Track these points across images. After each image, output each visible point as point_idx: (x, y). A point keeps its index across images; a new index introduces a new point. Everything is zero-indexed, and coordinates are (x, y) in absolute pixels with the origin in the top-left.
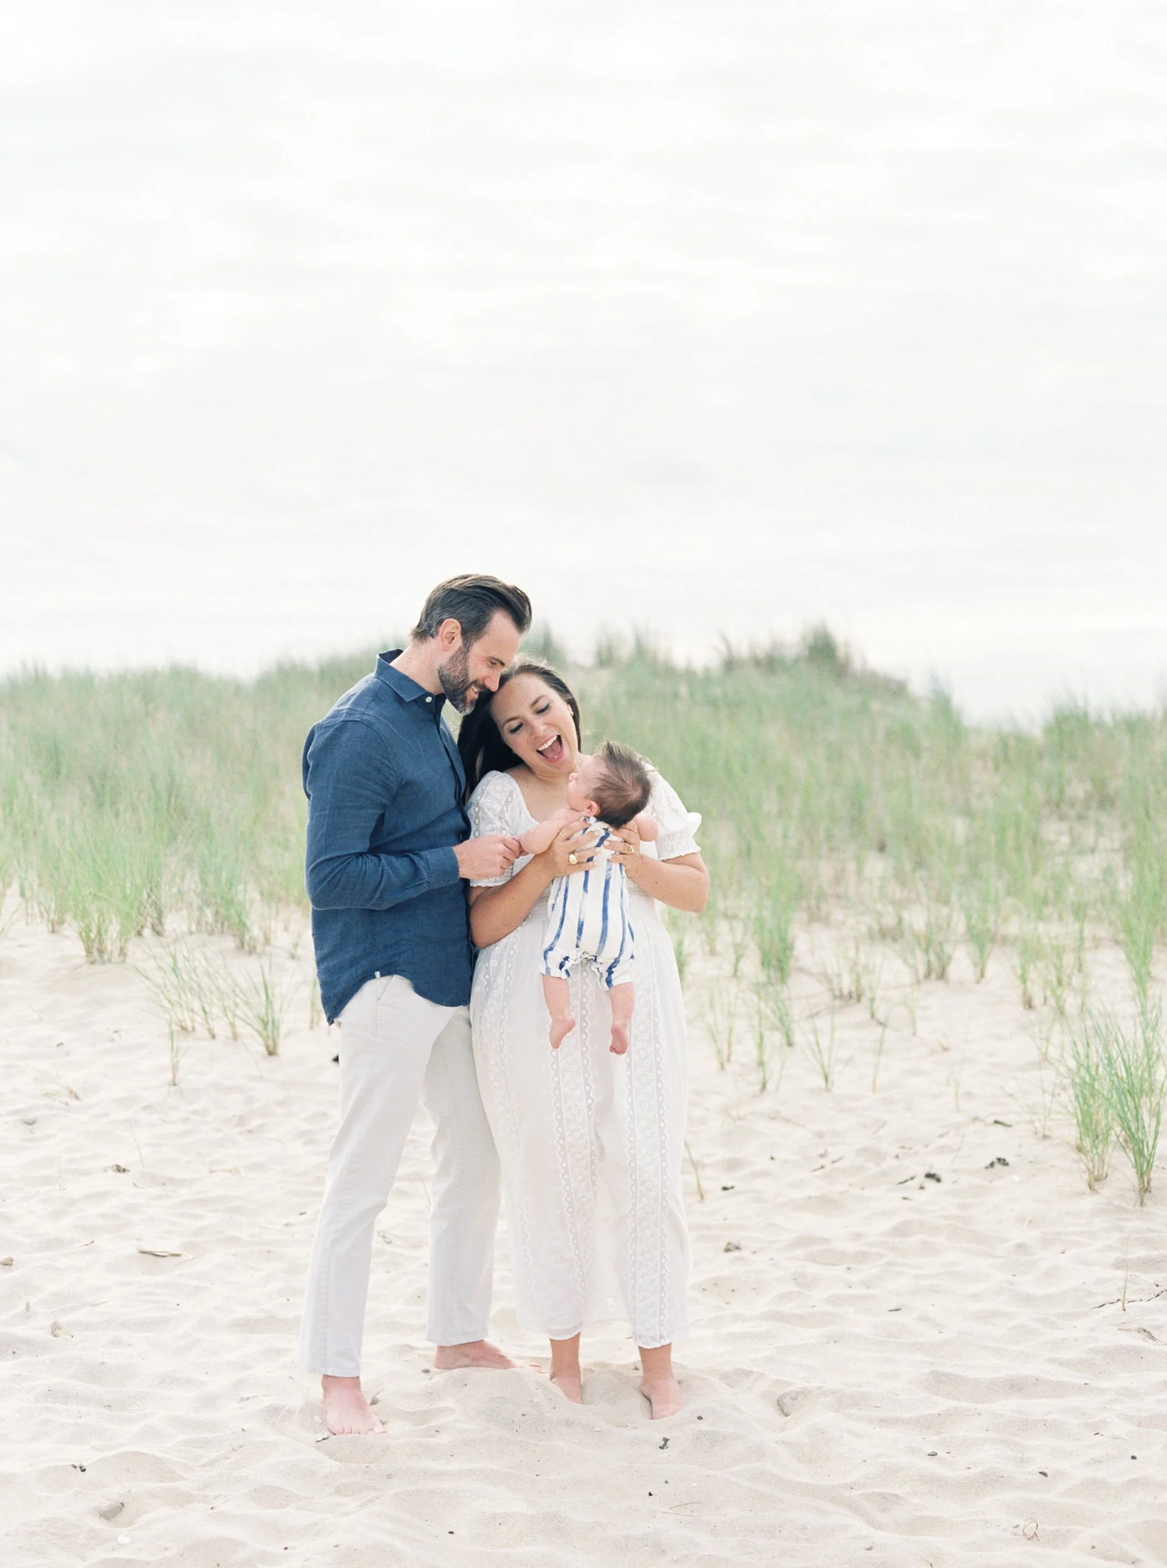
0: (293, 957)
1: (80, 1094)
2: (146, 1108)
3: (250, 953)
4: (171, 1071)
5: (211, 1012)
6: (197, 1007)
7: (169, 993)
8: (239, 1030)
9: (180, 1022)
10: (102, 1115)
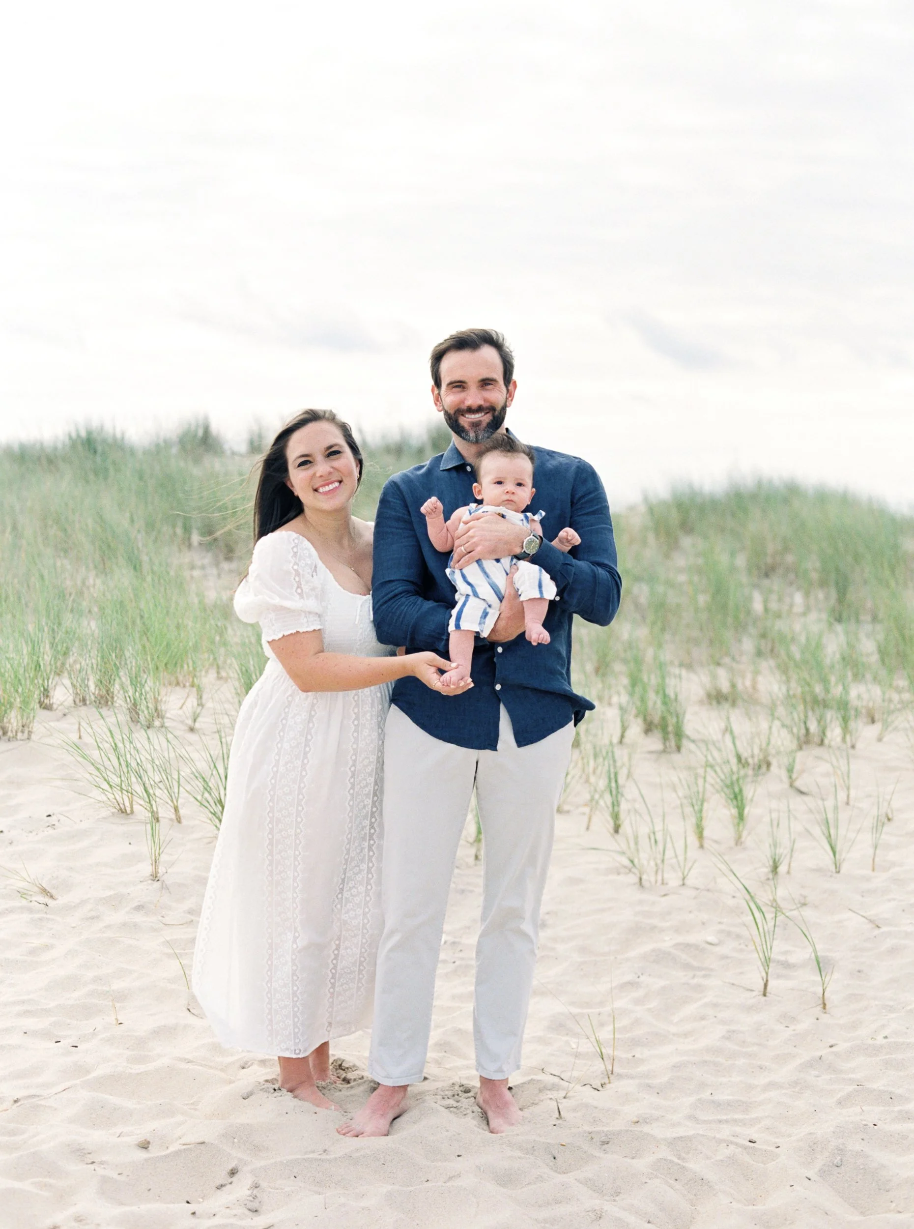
0: (192, 730)
1: (53, 892)
2: (139, 908)
3: (150, 726)
4: (152, 864)
5: (154, 794)
6: (139, 789)
7: (109, 773)
8: (182, 812)
9: (119, 804)
10: (93, 918)
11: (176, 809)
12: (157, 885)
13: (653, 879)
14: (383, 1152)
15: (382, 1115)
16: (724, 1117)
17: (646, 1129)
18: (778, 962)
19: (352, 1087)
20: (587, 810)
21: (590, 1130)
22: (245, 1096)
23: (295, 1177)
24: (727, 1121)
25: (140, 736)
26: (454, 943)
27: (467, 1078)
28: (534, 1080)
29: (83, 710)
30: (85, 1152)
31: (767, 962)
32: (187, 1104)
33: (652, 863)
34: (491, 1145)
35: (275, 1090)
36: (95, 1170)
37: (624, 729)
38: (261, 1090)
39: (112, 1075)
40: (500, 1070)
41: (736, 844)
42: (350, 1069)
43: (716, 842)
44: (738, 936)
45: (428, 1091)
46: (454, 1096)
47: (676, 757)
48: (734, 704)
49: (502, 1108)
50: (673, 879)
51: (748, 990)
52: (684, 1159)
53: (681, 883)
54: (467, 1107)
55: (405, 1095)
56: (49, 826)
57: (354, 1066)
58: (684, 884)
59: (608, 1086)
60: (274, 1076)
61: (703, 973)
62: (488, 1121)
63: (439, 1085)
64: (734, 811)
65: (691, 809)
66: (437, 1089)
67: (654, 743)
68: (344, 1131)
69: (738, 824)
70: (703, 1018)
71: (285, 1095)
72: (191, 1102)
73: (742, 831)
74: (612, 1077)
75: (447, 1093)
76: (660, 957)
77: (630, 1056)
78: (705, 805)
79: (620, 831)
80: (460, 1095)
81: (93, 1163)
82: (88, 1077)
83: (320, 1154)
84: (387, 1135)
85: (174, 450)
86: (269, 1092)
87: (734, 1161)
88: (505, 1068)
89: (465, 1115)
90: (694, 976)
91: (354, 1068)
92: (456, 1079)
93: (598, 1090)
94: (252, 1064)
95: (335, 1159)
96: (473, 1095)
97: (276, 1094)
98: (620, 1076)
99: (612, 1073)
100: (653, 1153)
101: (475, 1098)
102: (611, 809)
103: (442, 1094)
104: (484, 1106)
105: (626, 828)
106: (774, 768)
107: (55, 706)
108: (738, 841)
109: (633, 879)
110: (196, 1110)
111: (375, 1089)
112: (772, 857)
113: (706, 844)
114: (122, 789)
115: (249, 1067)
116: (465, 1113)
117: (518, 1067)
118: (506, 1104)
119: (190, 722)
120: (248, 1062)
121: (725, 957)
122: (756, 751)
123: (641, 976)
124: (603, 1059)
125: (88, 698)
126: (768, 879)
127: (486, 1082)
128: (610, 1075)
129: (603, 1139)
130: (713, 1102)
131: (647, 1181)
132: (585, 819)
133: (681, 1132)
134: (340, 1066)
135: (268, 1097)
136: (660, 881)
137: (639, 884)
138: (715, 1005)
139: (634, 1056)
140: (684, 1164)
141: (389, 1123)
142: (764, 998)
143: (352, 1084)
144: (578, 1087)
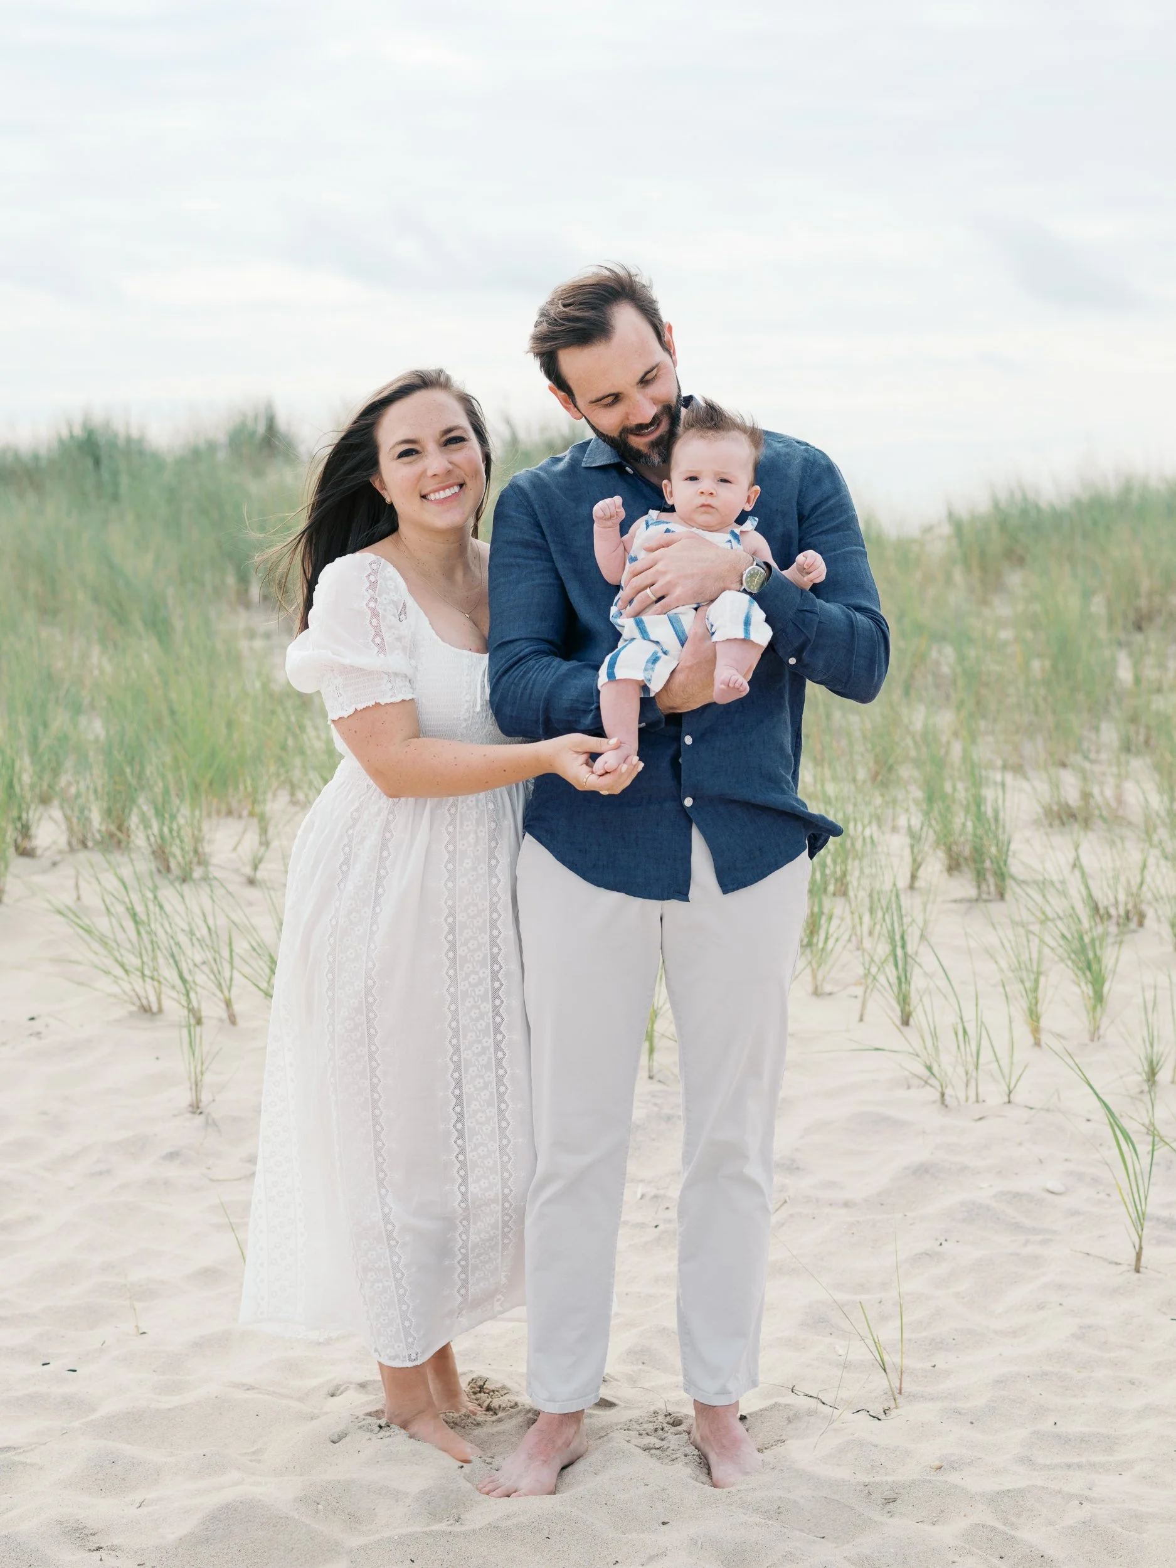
0: (251, 882)
2: (172, 1156)
3: (186, 878)
4: (191, 1089)
5: (194, 982)
6: (169, 973)
7: (123, 951)
8: (237, 1008)
9: (139, 999)
10: (101, 1173)
11: (228, 1004)
12: (199, 1120)
13: (962, 1096)
14: (547, 1519)
15: (545, 1462)
16: (1076, 1460)
17: (953, 1478)
18: (1158, 1219)
19: (500, 1421)
20: (859, 991)
21: (866, 1480)
22: (335, 1438)
23: (413, 1561)
24: (1080, 1466)
25: (168, 894)
26: (656, 1197)
27: (677, 1403)
28: (780, 1405)
29: (83, 856)
30: (87, 1532)
31: (1140, 1219)
32: (246, 1453)
33: (961, 1071)
34: (714, 1506)
35: (380, 1427)
36: (101, 1560)
37: (916, 866)
38: (360, 1428)
39: (129, 1413)
40: (724, 1392)
41: (1092, 1040)
42: (497, 1393)
43: (1060, 1036)
44: (1096, 1181)
45: (617, 1424)
46: (656, 1430)
47: (996, 908)
48: (1087, 823)
49: (730, 1447)
50: (993, 1094)
51: (1111, 1263)
52: (1013, 1524)
53: (1006, 1100)
54: (677, 1447)
55: (579, 1428)
56: (31, 1035)
57: (504, 1387)
58: (1009, 1102)
59: (894, 1413)
60: (378, 1407)
61: (1040, 1237)
62: (709, 1469)
63: (635, 1414)
64: (1089, 990)
65: (1021, 987)
66: (631, 1420)
67: (963, 886)
68: (487, 1489)
69: (1094, 1008)
70: (1041, 1307)
71: (397, 1434)
72: (253, 1449)
73: (1101, 1019)
74: (900, 1399)
75: (645, 1426)
76: (974, 1213)
77: (928, 1365)
78: (1042, 979)
79: (911, 1021)
80: (666, 1429)
81: (99, 1549)
82: (92, 1417)
83: (451, 1525)
84: (555, 1494)
85: (222, 455)
86: (372, 1431)
87: (1092, 1528)
88: (731, 1386)
89: (673, 1460)
90: (1027, 1242)
91: (504, 1390)
92: (660, 1405)
93: (879, 1420)
94: (346, 1389)
95: (474, 1531)
96: (685, 1429)
97: (382, 1433)
98: (914, 1397)
99: (900, 1393)
100: (965, 1516)
101: (689, 1433)
102: (896, 989)
103: (638, 1427)
104: (702, 1445)
105: (918, 1018)
106: (1149, 922)
107: (39, 852)
108: (1095, 1034)
109: (934, 1095)
110: (259, 1461)
111: (534, 1421)
112: (1146, 1058)
113: (1045, 1038)
114: (143, 975)
115: (341, 1393)
116: (674, 1457)
117: (754, 1384)
118: (736, 1442)
119: (248, 870)
120: (340, 1385)
121: (1074, 1213)
122: (1122, 897)
123: (944, 1243)
124: (885, 1371)
125: (89, 836)
126: (1142, 1092)
127: (703, 1409)
128: (897, 1396)
129: (887, 1494)
130: (1059, 1436)
131: (955, 1560)
132: (857, 1005)
133: (1007, 1483)
134: (481, 1388)
135: (370, 1439)
136: (973, 1098)
137: (939, 1103)
138: (1060, 1287)
139: (934, 1366)
140: (1013, 1533)
141: (555, 1475)
142: (1137, 1275)
143: (501, 1414)
144: (848, 1415)
